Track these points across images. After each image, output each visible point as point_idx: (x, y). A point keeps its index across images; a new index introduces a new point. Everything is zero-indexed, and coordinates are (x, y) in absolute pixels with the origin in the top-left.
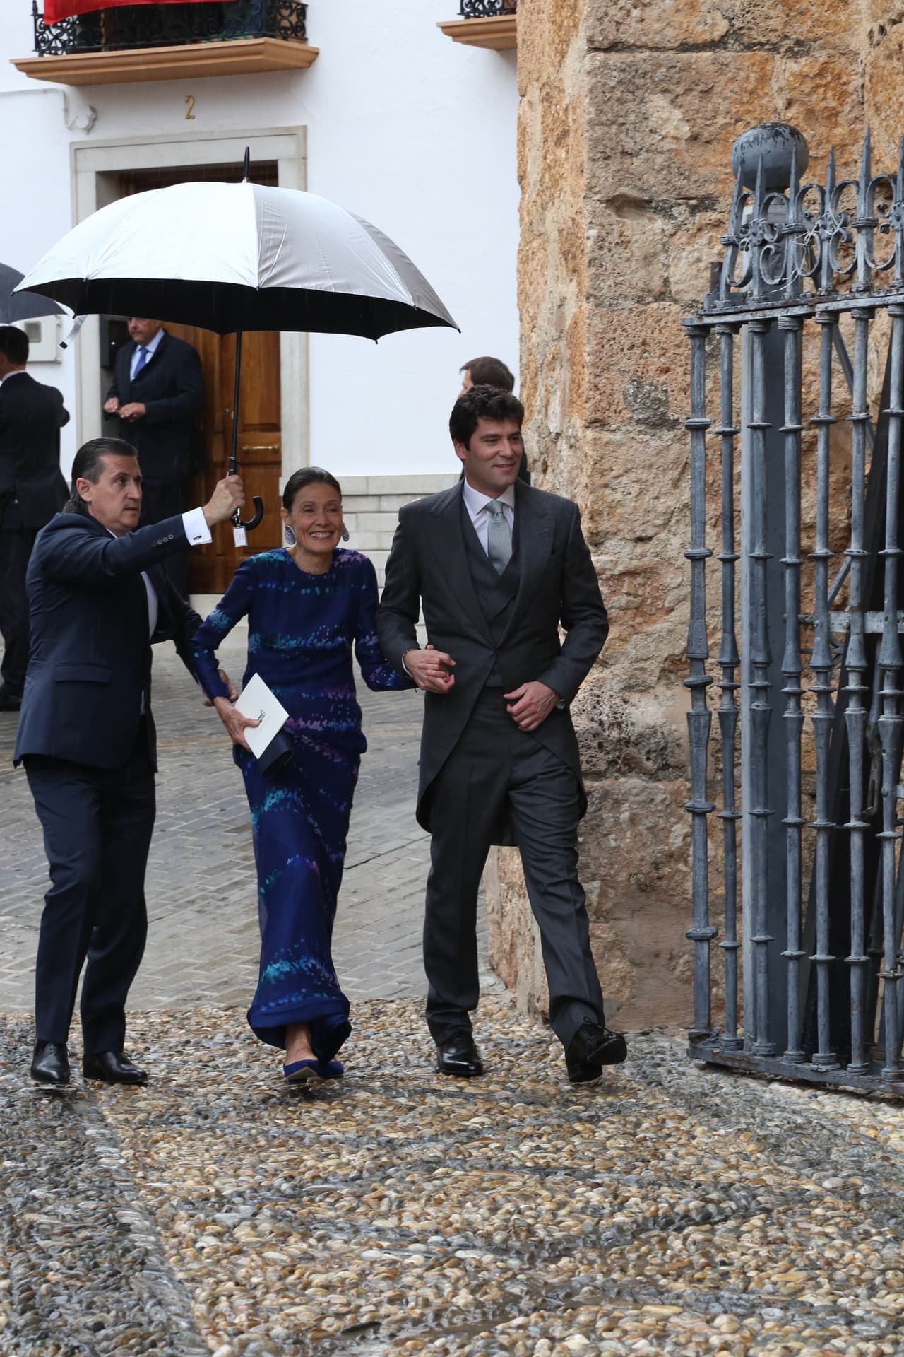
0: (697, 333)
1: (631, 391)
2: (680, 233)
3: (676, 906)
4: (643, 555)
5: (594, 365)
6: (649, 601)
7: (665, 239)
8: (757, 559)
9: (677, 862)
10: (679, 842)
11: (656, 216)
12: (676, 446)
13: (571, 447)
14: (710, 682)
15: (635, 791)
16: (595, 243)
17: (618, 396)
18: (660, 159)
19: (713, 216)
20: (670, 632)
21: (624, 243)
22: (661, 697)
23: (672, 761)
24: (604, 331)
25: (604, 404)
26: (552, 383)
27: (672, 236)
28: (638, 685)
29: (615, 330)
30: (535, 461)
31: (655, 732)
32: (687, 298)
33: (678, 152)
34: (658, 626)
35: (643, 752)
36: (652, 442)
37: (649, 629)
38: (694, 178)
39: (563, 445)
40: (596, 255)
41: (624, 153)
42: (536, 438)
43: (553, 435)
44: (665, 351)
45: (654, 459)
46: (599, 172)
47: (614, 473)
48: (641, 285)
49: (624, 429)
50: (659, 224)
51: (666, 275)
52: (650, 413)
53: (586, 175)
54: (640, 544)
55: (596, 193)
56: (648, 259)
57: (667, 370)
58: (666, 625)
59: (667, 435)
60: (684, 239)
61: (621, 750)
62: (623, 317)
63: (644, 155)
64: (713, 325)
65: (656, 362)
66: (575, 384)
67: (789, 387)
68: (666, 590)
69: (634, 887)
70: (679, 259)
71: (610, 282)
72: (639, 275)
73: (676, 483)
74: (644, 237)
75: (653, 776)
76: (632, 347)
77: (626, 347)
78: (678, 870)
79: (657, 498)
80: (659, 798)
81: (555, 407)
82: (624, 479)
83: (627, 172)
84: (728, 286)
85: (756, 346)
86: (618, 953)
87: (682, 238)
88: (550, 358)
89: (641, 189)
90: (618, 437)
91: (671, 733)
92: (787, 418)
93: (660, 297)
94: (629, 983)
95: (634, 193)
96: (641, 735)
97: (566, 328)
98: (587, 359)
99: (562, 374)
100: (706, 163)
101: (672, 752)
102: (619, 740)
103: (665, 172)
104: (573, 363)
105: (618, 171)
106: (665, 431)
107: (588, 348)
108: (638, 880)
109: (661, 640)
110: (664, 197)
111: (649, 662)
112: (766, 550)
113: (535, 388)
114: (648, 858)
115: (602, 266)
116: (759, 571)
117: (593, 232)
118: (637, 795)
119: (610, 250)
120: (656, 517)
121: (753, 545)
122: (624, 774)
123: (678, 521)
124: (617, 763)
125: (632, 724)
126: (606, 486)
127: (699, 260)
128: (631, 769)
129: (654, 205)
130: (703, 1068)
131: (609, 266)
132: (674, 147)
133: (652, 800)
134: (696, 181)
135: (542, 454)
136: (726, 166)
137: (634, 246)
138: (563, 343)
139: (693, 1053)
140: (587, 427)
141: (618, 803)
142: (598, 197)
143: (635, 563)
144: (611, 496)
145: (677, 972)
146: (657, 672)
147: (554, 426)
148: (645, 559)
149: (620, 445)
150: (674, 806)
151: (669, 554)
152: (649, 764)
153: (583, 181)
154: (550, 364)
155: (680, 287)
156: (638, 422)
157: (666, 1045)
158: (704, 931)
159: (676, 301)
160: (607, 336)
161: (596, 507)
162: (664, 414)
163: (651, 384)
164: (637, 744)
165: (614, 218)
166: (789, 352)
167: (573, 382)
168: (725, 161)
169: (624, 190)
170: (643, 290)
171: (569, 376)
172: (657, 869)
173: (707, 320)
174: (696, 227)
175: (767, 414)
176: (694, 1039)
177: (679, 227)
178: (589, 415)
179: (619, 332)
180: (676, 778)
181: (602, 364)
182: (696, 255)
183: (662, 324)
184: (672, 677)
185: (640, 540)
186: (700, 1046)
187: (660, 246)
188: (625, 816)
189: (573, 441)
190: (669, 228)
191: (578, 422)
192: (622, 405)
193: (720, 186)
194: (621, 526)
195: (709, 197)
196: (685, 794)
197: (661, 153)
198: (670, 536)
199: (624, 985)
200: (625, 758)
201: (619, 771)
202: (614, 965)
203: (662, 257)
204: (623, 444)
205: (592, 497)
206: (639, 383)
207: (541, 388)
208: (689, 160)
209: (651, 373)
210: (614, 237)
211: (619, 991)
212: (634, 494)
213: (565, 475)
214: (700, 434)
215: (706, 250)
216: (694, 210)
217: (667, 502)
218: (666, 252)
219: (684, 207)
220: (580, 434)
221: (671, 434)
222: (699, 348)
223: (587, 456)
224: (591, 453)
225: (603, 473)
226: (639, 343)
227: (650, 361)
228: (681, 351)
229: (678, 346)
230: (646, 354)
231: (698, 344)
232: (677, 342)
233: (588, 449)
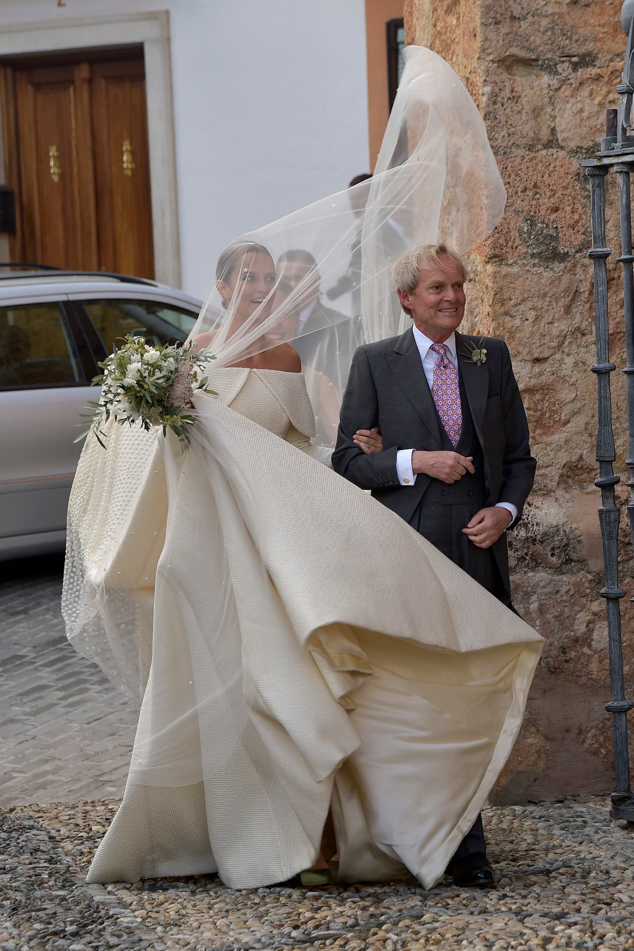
0: (597, 172)
1: (525, 229)
2: (564, 88)
3: (583, 685)
4: (541, 374)
6: (547, 415)
7: (551, 93)
9: (582, 646)
10: (583, 629)
11: (543, 73)
12: (566, 277)
14: (617, 481)
15: (542, 584)
16: (489, 99)
17: (514, 234)
18: (545, 22)
19: (594, 71)
20: (567, 441)
21: (515, 98)
22: (561, 501)
23: (574, 556)
25: (501, 241)
26: (448, 225)
27: (557, 90)
28: (540, 490)
29: (510, 176)
31: (558, 531)
32: (573, 145)
33: (561, 16)
34: (556, 437)
35: (549, 548)
36: (545, 274)
37: (549, 439)
38: (575, 38)
40: (491, 109)
41: (513, 18)
44: (554, 193)
45: (547, 289)
46: (492, 36)
47: (512, 302)
48: (531, 134)
49: (519, 262)
50: (546, 79)
51: (553, 125)
52: (543, 248)
53: (479, 38)
54: (537, 365)
55: (489, 54)
56: (537, 112)
57: (556, 210)
58: (563, 435)
59: (558, 267)
60: (568, 93)
61: (529, 547)
62: (516, 164)
63: (530, 19)
64: (612, 165)
65: (546, 202)
68: (562, 404)
69: (545, 670)
70: (565, 110)
71: (504, 133)
72: (529, 126)
73: (568, 309)
74: (532, 92)
75: (559, 570)
76: (525, 190)
77: (520, 190)
78: (583, 654)
79: (551, 323)
80: (564, 589)
82: (522, 307)
83: (516, 34)
84: (624, 130)
86: (533, 729)
87: (566, 91)
89: (529, 50)
90: (515, 269)
91: (572, 531)
93: (549, 145)
94: (543, 756)
95: (522, 54)
96: (545, 534)
98: (486, 201)
99: (459, 217)
100: (586, 23)
101: (574, 548)
102: (527, 539)
103: (549, 33)
104: (470, 206)
105: (508, 34)
106: (556, 264)
107: (485, 193)
108: (548, 663)
109: (559, 448)
110: (549, 56)
111: (549, 469)
114: (556, 643)
115: (496, 118)
117: (488, 89)
118: (544, 587)
119: (503, 105)
120: (551, 340)
122: (533, 569)
123: (570, 343)
124: (525, 559)
125: (537, 524)
126: (506, 314)
127: (581, 111)
128: (538, 564)
129: (540, 63)
130: (624, 828)
131: (503, 119)
132: (557, 10)
133: (558, 592)
134: (577, 41)
136: (603, 26)
137: (524, 100)
138: (459, 189)
139: (616, 814)
140: (487, 263)
141: (528, 595)
142: (491, 57)
143: (533, 381)
144: (509, 323)
145: (586, 745)
146: (557, 479)
148: (543, 378)
149: (517, 277)
150: (577, 596)
151: (564, 372)
152: (554, 559)
153: (477, 44)
155: (565, 135)
156: (533, 255)
157: (584, 809)
158: (621, 703)
159: (562, 148)
161: (498, 333)
162: (555, 248)
163: (543, 222)
164: (542, 542)
165: (505, 76)
167: (471, 222)
168: (602, 22)
169: (514, 50)
170: (533, 139)
172: (564, 653)
173: (606, 161)
174: (578, 81)
176: (617, 802)
177: (563, 82)
178: (488, 251)
179: (513, 176)
180: (579, 571)
182: (579, 106)
183: (551, 168)
184: (570, 481)
185: (537, 360)
186: (622, 807)
187: (547, 100)
188: (534, 606)
189: (472, 275)
190: (555, 83)
191: (477, 258)
192: (518, 242)
193: (599, 44)
194: (521, 349)
195: (589, 54)
196: (587, 585)
197: (546, 16)
198: (565, 356)
199: (539, 758)
200: (532, 555)
201: (527, 566)
202: (530, 740)
203: (549, 109)
204: (520, 277)
205: (493, 324)
206: (532, 221)
208: (570, 23)
209: (542, 213)
210: (507, 93)
211: (535, 763)
212: (531, 320)
214: (602, 261)
215: (588, 101)
216: (575, 67)
217: (563, 326)
218: (553, 104)
219: (567, 64)
220: (480, 268)
221: (562, 266)
222: (599, 186)
223: (487, 287)
224: (490, 285)
225: (503, 302)
226: (531, 186)
227: (541, 201)
228: (568, 192)
229: (566, 188)
230: (538, 196)
231: (597, 182)
232: (564, 184)
233: (489, 282)
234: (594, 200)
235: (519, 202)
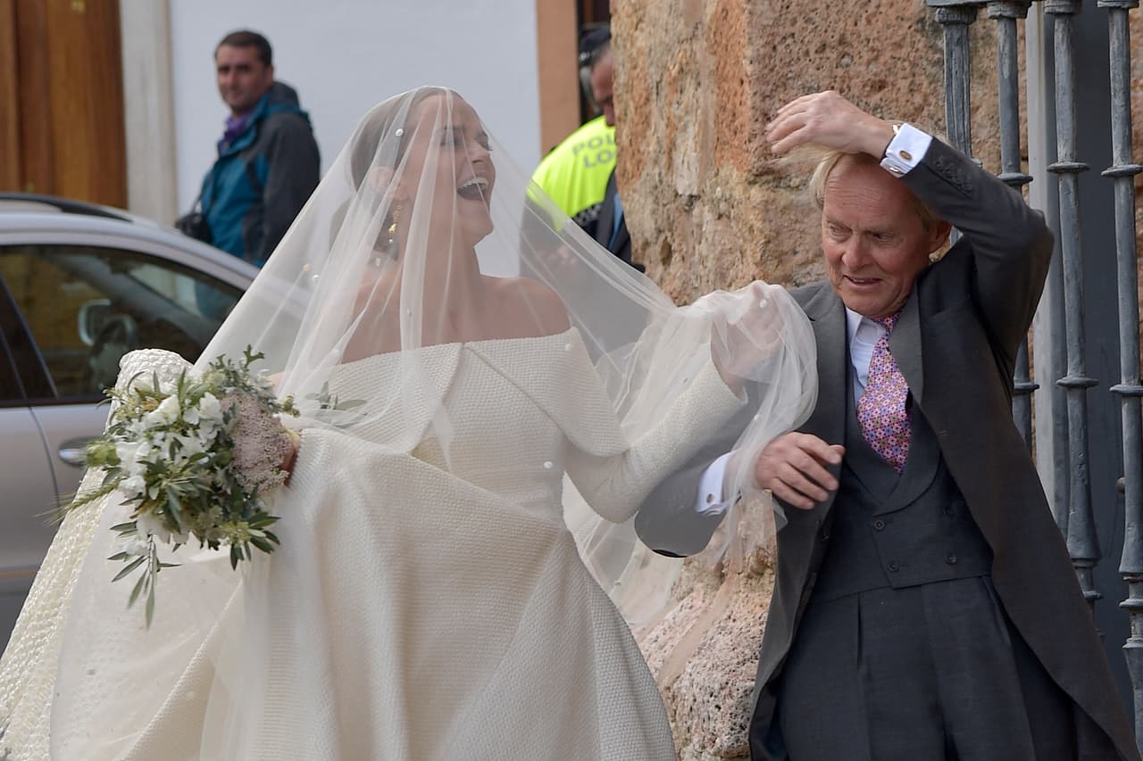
0: (956, 17)
5: (761, 79)
8: (1070, 387)
13: (720, 216)
24: (776, 22)
26: (678, 113)
29: (794, 22)
30: (646, 244)
39: (704, 214)
42: (650, 206)
43: (684, 199)
44: (876, 54)
47: (799, 258)
57: (881, 86)
64: (983, 4)
66: (727, 112)
67: (1117, 102)
76: (823, 47)
77: (813, 49)
81: (688, 149)
82: (816, 268)
85: (1059, 36)
88: (674, 72)
92: (1116, 154)
97: (707, 20)
98: (749, 69)
99: (698, 97)
104: (720, 77)
107: (749, 52)
112: (1085, 373)
113: (646, 121)
116: (1074, 406)
121: (1060, 366)
126: (787, 279)
135: (660, 231)
138: (700, 46)
140: (752, 183)
147: (685, 182)
154: (675, 80)
160: (781, 31)
166: (1114, 45)
167: (724, 109)
171: (714, 98)
175: (1079, 149)
178: (753, 161)
179: (800, 23)
181: (774, 78)
189: (723, 206)
191: (733, 175)
207: (658, 125)
209: (855, 91)
213: (710, 264)
220: (738, 193)
222: (959, 42)
223: (751, 230)
224: (758, 225)
225: (780, 258)
226: (833, 41)
227: (853, 70)
228: (903, 53)
229: (899, 45)
230: (846, 60)
231: (956, 36)
232: (896, 39)
233: (754, 219)
234: (950, 70)
235: (811, 70)
